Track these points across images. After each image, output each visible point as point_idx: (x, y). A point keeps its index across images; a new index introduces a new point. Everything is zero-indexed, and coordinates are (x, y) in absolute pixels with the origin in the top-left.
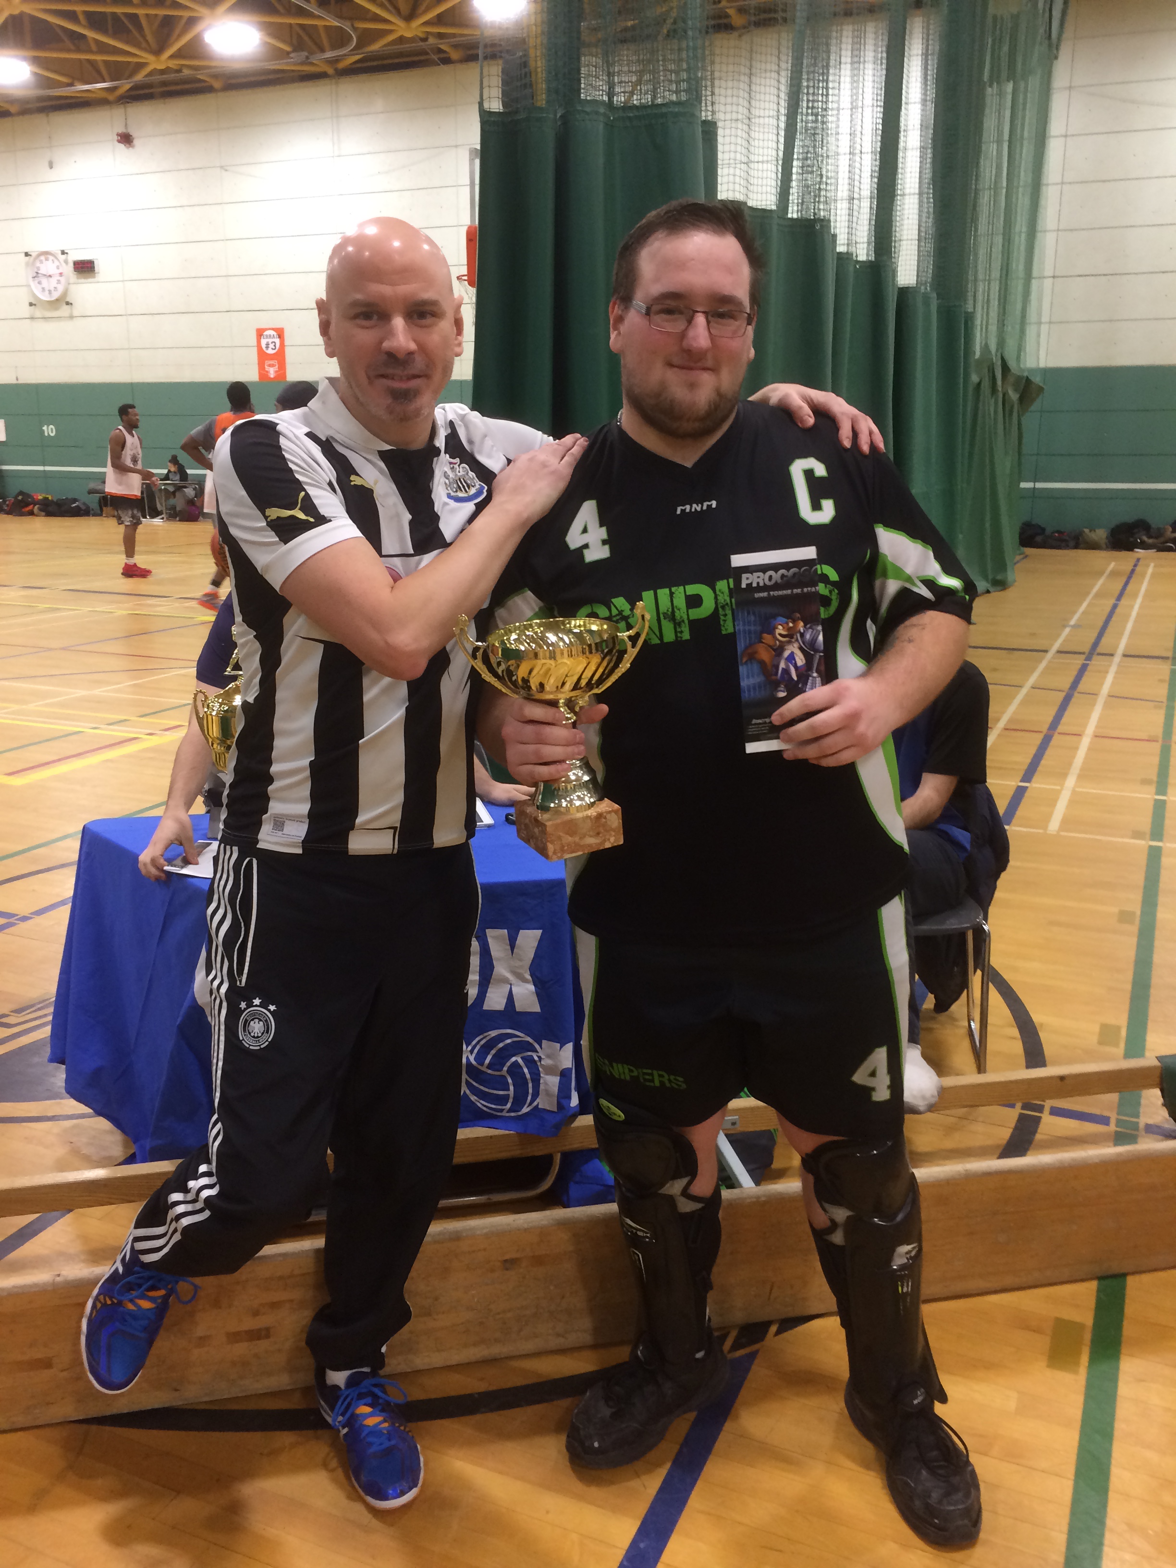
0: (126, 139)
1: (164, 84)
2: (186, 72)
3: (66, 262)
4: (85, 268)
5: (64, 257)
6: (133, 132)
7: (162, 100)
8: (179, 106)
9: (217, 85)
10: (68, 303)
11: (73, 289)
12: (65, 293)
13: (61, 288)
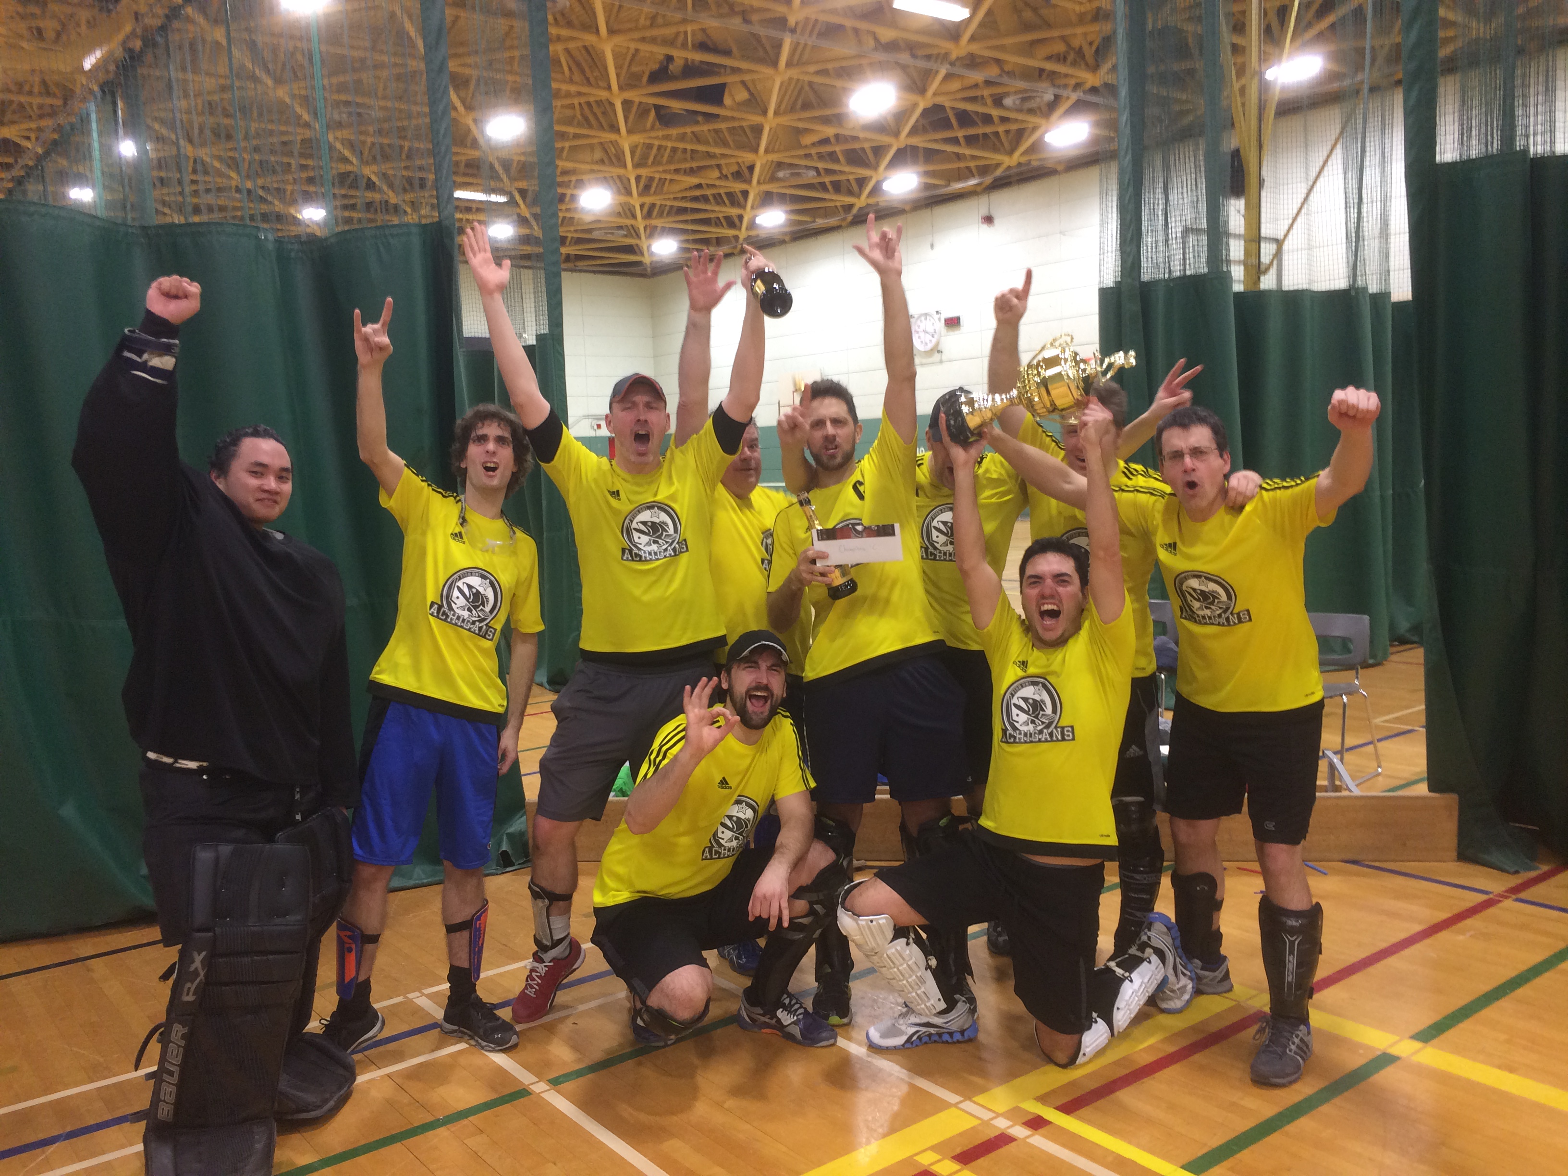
0: (989, 220)
1: (1018, 174)
2: (1035, 164)
3: (939, 319)
4: (953, 323)
5: (938, 316)
6: (994, 213)
7: (1017, 187)
8: (1029, 190)
9: (1060, 168)
10: (939, 352)
11: (943, 339)
12: (937, 344)
13: (934, 340)
